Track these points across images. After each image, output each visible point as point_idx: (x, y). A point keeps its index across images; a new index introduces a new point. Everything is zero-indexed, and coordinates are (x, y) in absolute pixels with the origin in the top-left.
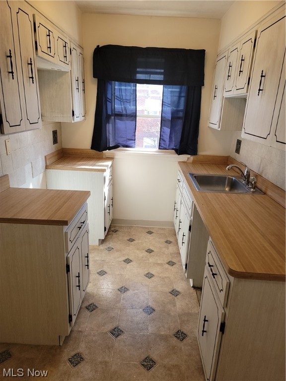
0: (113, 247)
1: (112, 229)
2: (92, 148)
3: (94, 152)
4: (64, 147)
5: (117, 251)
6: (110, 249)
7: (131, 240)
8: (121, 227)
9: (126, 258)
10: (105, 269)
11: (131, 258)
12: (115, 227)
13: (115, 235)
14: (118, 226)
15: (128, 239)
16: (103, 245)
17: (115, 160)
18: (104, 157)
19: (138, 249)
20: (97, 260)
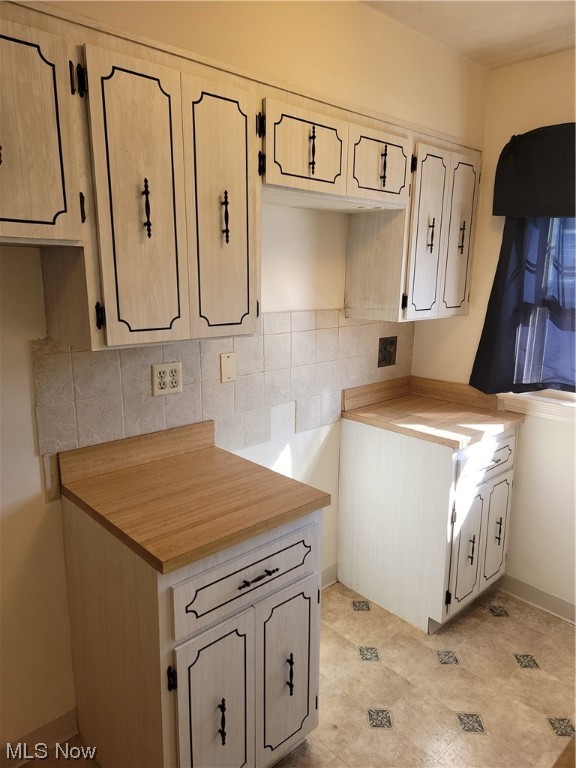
0: (459, 657)
1: (496, 603)
2: (472, 383)
3: (474, 392)
4: (414, 373)
5: (465, 674)
6: (447, 659)
7: (527, 662)
8: (523, 607)
9: (473, 711)
10: (397, 711)
11: (485, 719)
12: (507, 599)
13: (490, 624)
14: (517, 602)
15: (521, 653)
16: (440, 637)
17: (528, 420)
18: (500, 408)
19: (528, 701)
20: (394, 673)
